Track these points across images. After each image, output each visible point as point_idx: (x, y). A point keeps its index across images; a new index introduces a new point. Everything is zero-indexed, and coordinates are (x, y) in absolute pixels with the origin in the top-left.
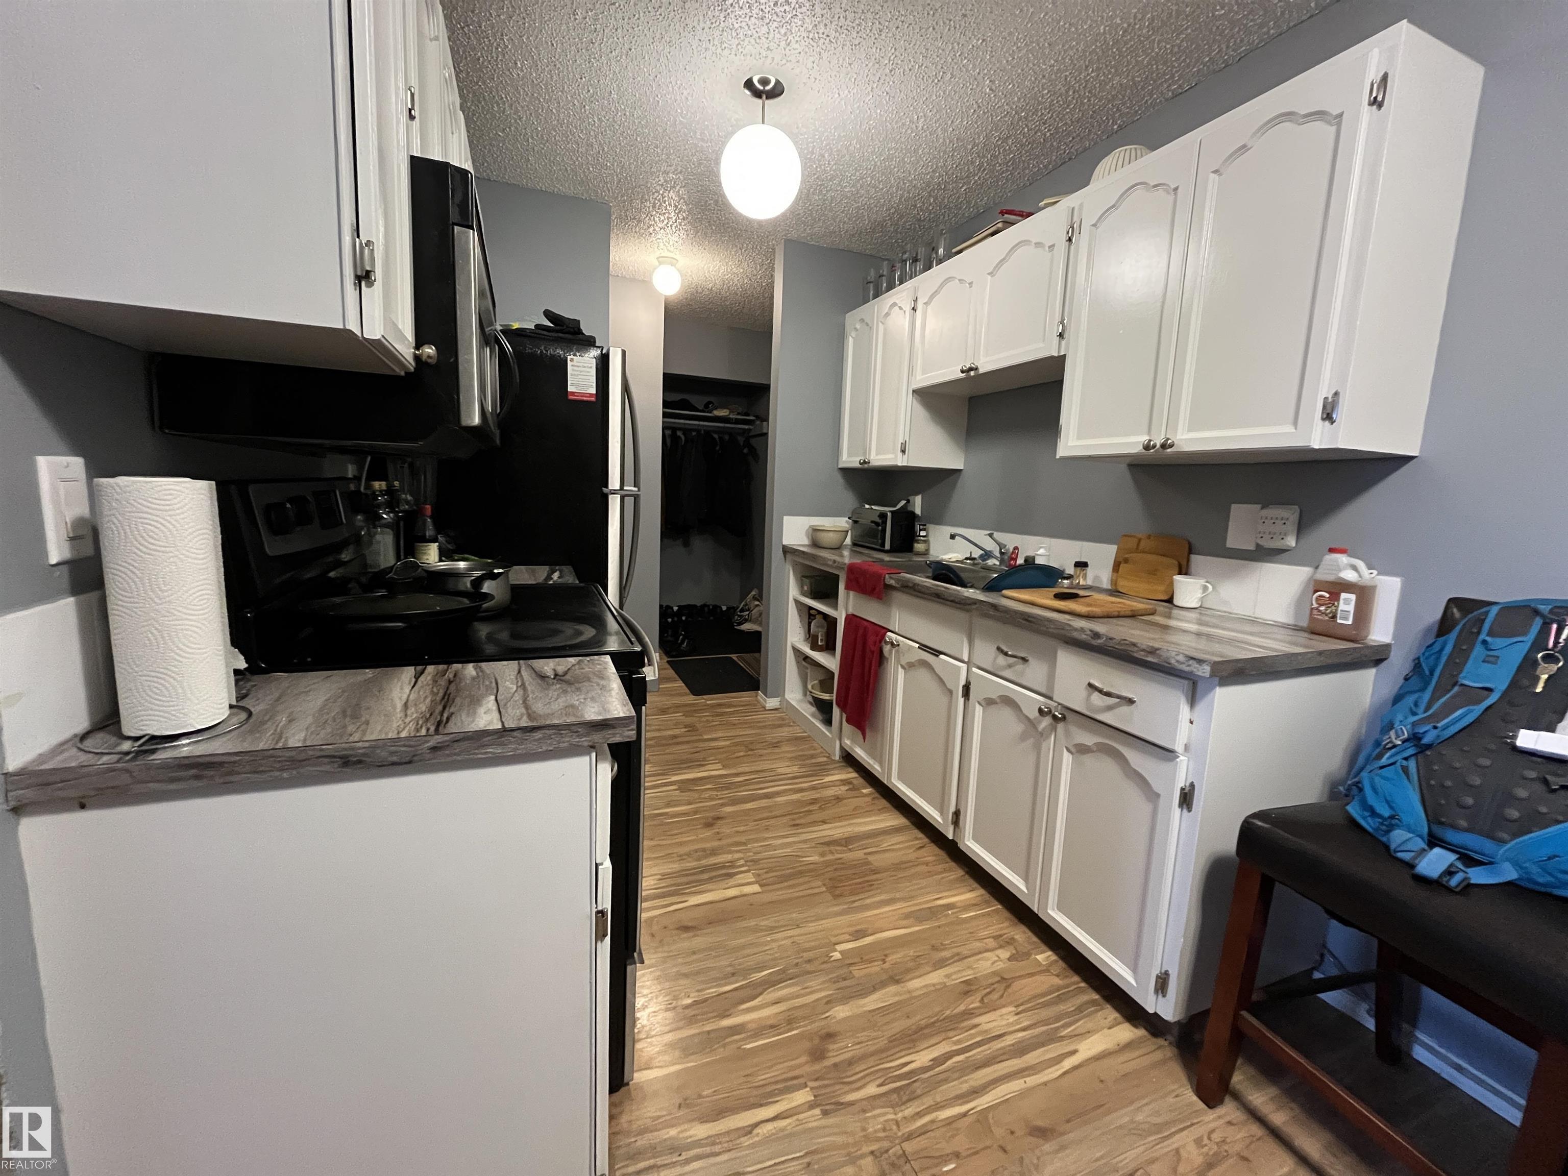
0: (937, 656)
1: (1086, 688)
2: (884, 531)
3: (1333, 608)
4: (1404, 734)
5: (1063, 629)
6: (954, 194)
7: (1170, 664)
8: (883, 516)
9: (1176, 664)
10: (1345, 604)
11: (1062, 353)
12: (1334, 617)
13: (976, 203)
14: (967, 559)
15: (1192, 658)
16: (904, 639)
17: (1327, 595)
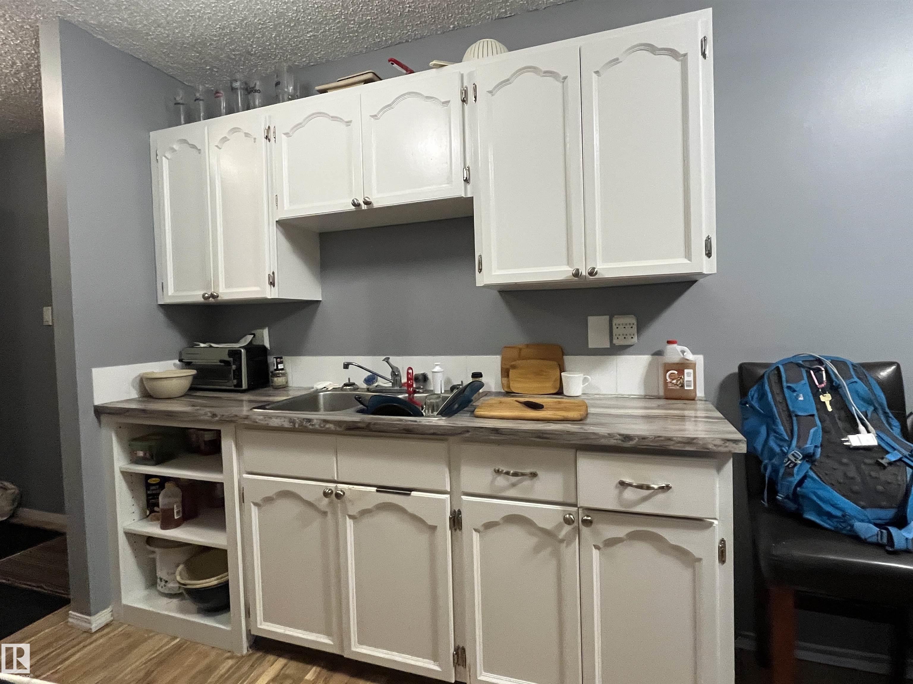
0: (409, 495)
1: (616, 487)
2: (239, 369)
3: (681, 380)
4: (800, 456)
5: (587, 439)
6: (298, 37)
7: (707, 449)
8: (235, 354)
9: (714, 448)
10: (688, 376)
11: (469, 195)
12: (683, 386)
13: (312, 54)
14: (346, 385)
15: (728, 440)
16: (351, 486)
17: (676, 372)
